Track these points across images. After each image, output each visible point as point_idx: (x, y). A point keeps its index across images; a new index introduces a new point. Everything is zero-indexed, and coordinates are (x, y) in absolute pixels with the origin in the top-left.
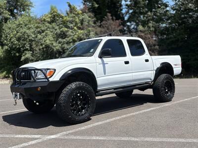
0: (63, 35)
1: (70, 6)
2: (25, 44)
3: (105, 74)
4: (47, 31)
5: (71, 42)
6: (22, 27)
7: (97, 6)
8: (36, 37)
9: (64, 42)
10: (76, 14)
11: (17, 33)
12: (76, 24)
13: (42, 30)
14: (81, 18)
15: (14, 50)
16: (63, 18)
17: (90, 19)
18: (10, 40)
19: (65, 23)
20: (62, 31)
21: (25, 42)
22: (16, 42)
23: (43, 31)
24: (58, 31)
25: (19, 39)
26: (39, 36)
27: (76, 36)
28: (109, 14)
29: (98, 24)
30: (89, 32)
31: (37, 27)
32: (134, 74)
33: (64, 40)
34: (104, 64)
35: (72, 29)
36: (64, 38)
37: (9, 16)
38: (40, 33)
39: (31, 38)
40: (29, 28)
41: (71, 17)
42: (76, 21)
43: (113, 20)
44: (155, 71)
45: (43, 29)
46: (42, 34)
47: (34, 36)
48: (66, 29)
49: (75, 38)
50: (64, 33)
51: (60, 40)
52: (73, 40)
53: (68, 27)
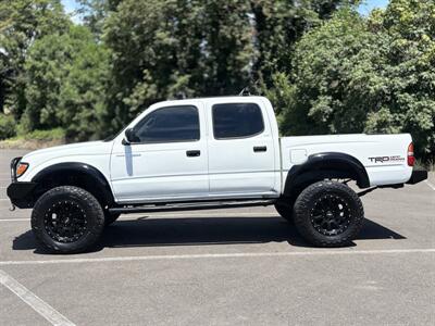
0: (395, 57)
2: (320, 81)
3: (131, 174)
4: (363, 50)
5: (412, 72)
8: (341, 64)
9: (396, 71)
13: (354, 50)
15: (306, 92)
16: (400, 16)
18: (303, 71)
19: (404, 26)
20: (394, 48)
21: (321, 76)
22: (311, 76)
23: (356, 51)
24: (386, 49)
25: (315, 70)
26: (347, 63)
27: (425, 57)
31: (347, 43)
32: (213, 177)
33: (397, 68)
35: (419, 38)
36: (397, 64)
38: (349, 54)
39: (330, 67)
45: (355, 46)
46: (354, 57)
47: (336, 62)
48: (404, 42)
49: (423, 61)
50: (398, 52)
51: (388, 67)
52: (418, 67)
53: (411, 37)
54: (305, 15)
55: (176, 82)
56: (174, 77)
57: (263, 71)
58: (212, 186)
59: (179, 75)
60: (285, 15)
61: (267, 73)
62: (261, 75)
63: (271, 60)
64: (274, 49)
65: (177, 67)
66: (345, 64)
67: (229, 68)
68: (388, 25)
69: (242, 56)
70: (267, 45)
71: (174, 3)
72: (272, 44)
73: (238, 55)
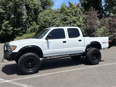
1: (70, 3)
2: (47, 24)
4: (57, 18)
6: (46, 15)
7: (87, 2)
8: (52, 21)
10: (73, 8)
11: (44, 18)
12: (73, 13)
14: (75, 10)
15: (42, 27)
16: (65, 10)
17: (80, 10)
18: (41, 22)
19: (67, 13)
21: (47, 23)
22: (43, 23)
24: (63, 18)
25: (45, 22)
26: (53, 20)
27: (72, 20)
28: (92, 7)
29: (86, 13)
30: (79, 18)
31: (53, 16)
33: (66, 22)
34: (48, 43)
35: (70, 16)
36: (66, 21)
37: (42, 10)
38: (54, 18)
39: (49, 21)
40: (49, 16)
41: (70, 10)
42: (73, 12)
43: (94, 11)
44: (86, 47)
47: (51, 20)
48: (67, 16)
49: (71, 21)
50: (66, 19)
51: (63, 22)
52: (70, 22)
53: (68, 15)
54: (39, 8)
55: (5, 23)
56: (4, 21)
57: (28, 21)
58: (69, 51)
59: (5, 21)
60: (34, 8)
61: (30, 22)
62: (28, 22)
63: (31, 18)
64: (31, 16)
65: (5, 19)
66: (53, 21)
67: (20, 20)
68: (61, 12)
69: (24, 17)
70: (29, 15)
71: (4, 1)
72: (31, 14)
73: (22, 16)
